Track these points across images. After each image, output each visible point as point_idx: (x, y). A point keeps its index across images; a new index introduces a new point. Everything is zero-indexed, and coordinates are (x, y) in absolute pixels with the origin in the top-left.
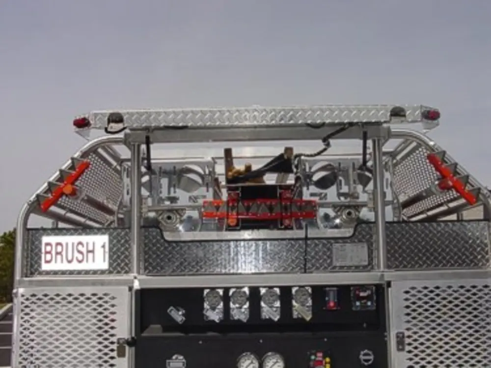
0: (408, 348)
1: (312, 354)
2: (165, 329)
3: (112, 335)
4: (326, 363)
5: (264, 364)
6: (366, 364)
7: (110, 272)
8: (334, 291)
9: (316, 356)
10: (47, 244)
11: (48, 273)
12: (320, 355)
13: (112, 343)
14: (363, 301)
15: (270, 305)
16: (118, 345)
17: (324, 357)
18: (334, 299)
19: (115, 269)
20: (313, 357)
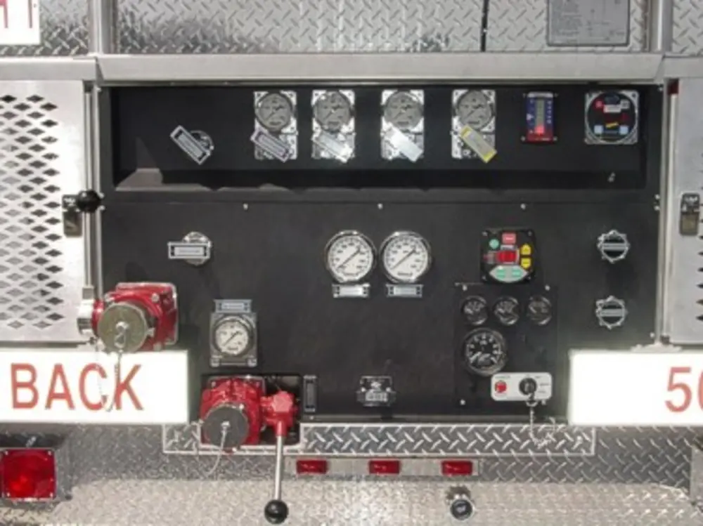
1: (490, 237)
2: (168, 178)
3: (52, 189)
4: (522, 256)
5: (385, 257)
6: (611, 260)
7: (46, 53)
8: (546, 99)
9: (501, 242)
12: (510, 238)
13: (53, 205)
14: (611, 125)
15: (404, 128)
16: (65, 210)
17: (519, 244)
18: (546, 119)
19: (55, 44)
20: (494, 243)
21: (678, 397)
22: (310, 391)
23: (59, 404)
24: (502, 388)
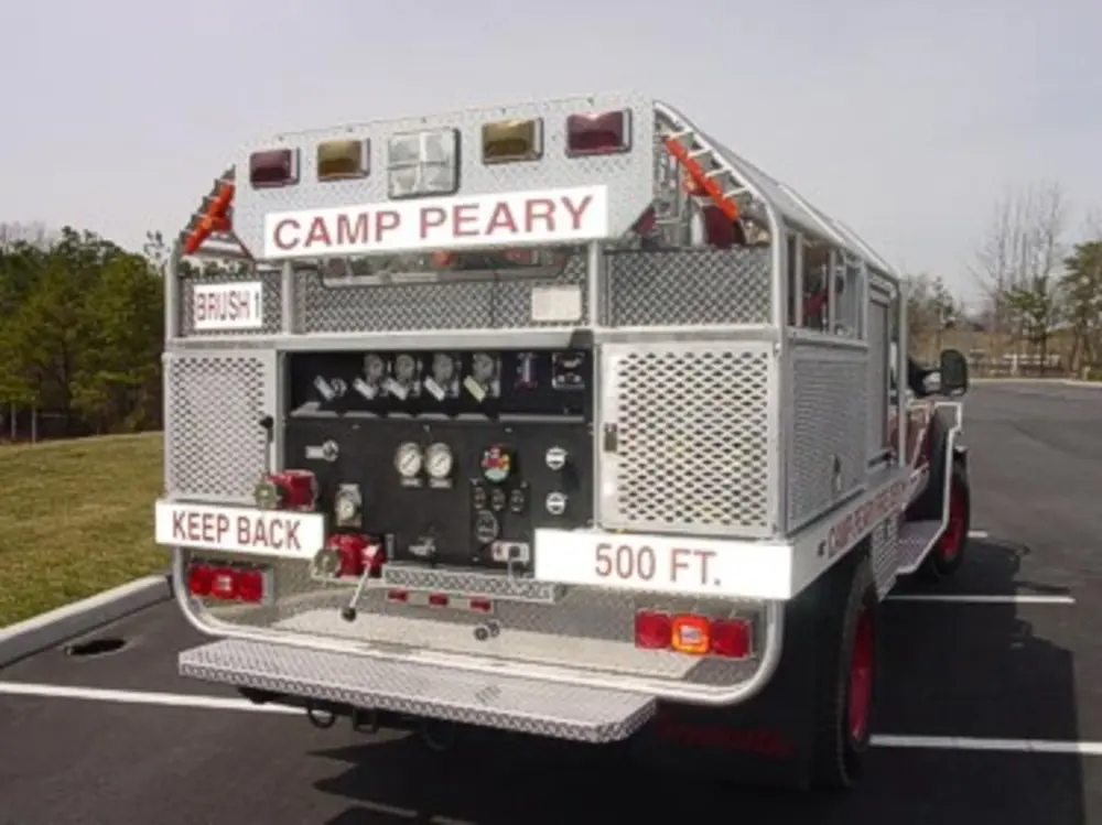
0: (621, 448)
1: (484, 450)
2: (322, 408)
4: (504, 463)
6: (554, 467)
7: (263, 331)
9: (491, 453)
10: (202, 296)
11: (203, 332)
12: (496, 451)
14: (570, 374)
17: (501, 455)
18: (530, 370)
20: (487, 454)
21: (603, 566)
22: (390, 546)
23: (260, 543)
24: (499, 551)
